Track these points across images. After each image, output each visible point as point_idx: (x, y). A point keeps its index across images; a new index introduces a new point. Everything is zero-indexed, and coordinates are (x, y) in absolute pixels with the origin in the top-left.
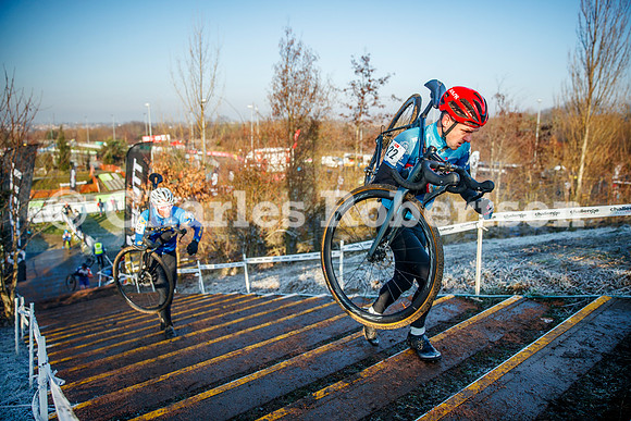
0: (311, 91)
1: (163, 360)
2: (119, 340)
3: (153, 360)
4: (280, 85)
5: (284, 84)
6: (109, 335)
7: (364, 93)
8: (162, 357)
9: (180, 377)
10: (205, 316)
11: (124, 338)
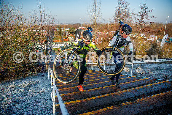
0: (127, 15)
4: (117, 13)
5: (118, 13)
7: (143, 15)
10: (93, 76)
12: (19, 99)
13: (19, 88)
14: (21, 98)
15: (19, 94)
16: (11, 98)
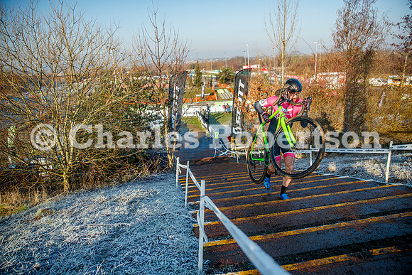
0: (368, 27)
1: (257, 206)
2: (230, 189)
3: (252, 205)
4: (342, 25)
5: (345, 25)
6: (223, 185)
8: (257, 204)
9: (270, 218)
11: (232, 189)
12: (118, 228)
13: (115, 203)
14: (122, 225)
15: (116, 217)
16: (102, 223)
